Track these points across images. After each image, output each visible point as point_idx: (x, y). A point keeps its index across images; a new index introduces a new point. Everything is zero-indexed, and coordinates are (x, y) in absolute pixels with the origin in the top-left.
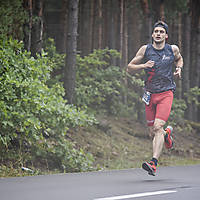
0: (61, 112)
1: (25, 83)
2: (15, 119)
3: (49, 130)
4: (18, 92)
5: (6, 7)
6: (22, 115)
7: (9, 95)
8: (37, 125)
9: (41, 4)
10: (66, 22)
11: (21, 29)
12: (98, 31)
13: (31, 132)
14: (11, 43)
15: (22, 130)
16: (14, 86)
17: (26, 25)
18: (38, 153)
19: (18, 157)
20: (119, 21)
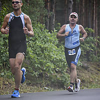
0: (64, 60)
1: (46, 45)
2: (41, 63)
3: (58, 68)
4: (43, 50)
6: (45, 61)
7: (38, 51)
8: (52, 66)
10: (66, 15)
11: (44, 18)
12: (82, 19)
13: (49, 70)
14: (39, 26)
15: (45, 69)
16: (40, 47)
17: (46, 16)
18: (52, 80)
19: (43, 82)
20: (93, 14)
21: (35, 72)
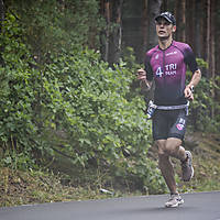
0: (142, 128)
1: (103, 97)
2: (92, 137)
3: (129, 147)
4: (95, 106)
5: (81, 14)
6: (100, 132)
7: (85, 110)
8: (117, 143)
9: (119, 9)
10: (146, 29)
11: (98, 37)
13: (110, 150)
14: (87, 53)
15: (100, 148)
16: (91, 101)
17: (103, 32)
18: (118, 174)
19: (96, 178)
21: (80, 155)
